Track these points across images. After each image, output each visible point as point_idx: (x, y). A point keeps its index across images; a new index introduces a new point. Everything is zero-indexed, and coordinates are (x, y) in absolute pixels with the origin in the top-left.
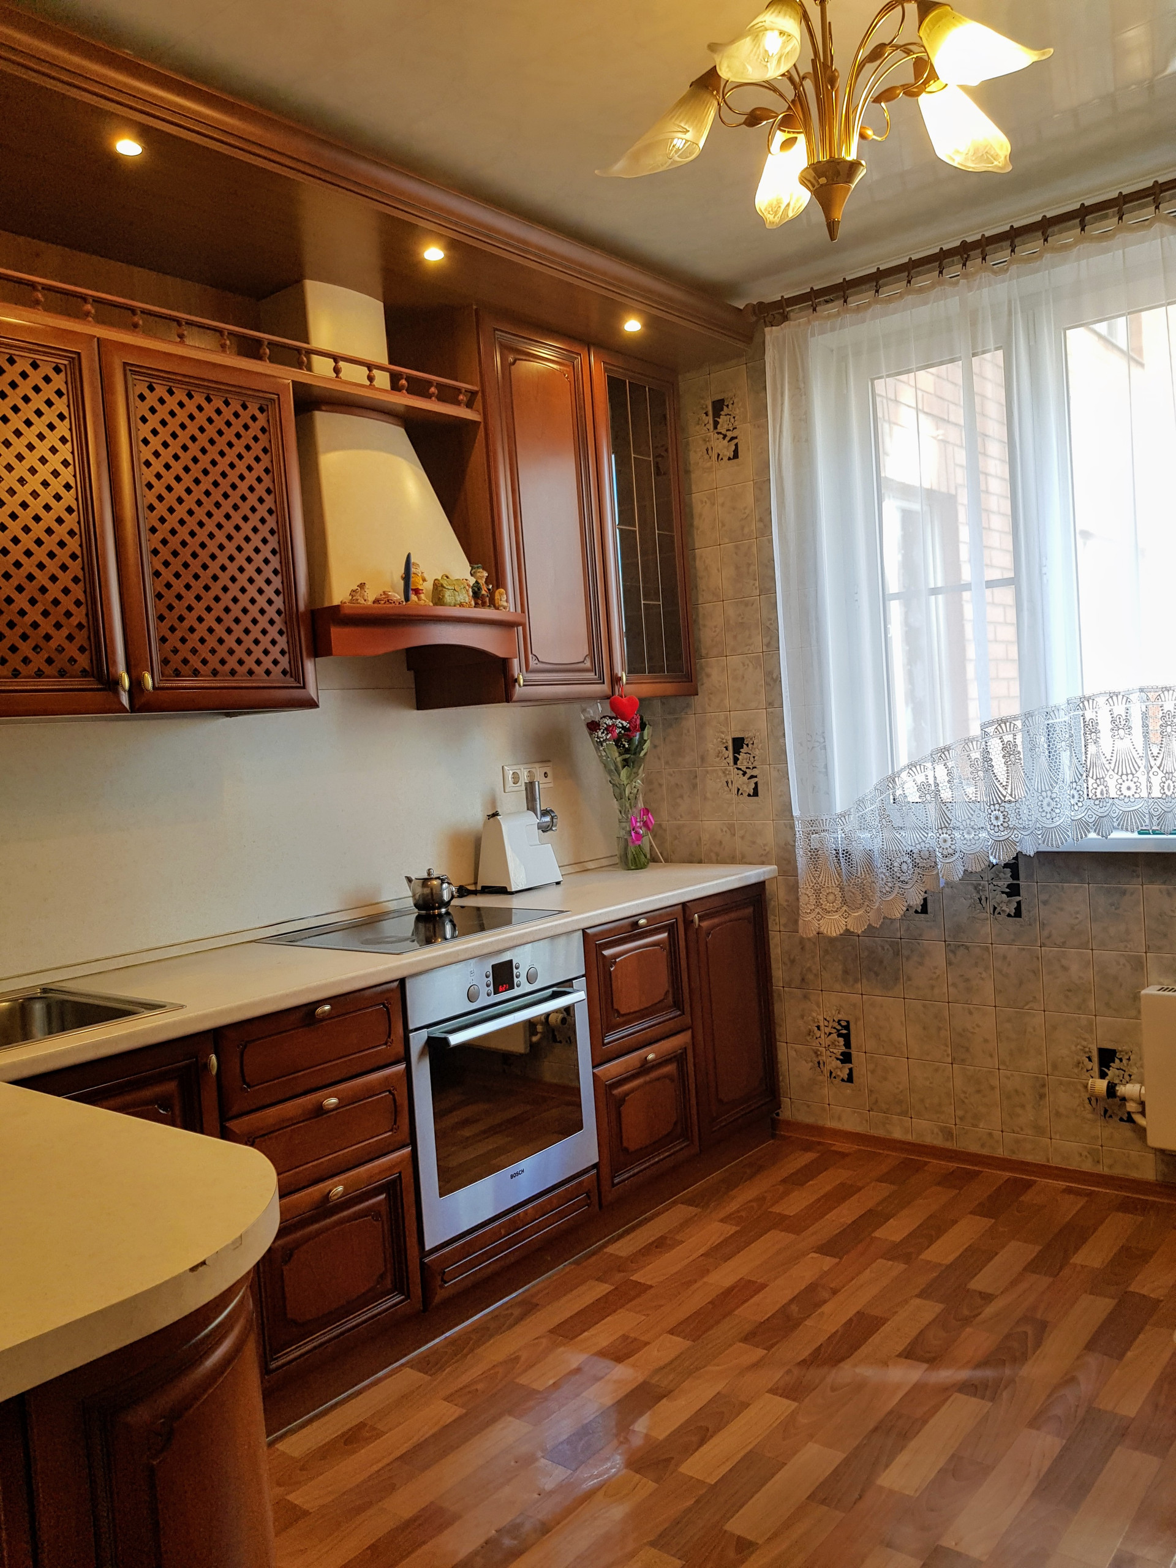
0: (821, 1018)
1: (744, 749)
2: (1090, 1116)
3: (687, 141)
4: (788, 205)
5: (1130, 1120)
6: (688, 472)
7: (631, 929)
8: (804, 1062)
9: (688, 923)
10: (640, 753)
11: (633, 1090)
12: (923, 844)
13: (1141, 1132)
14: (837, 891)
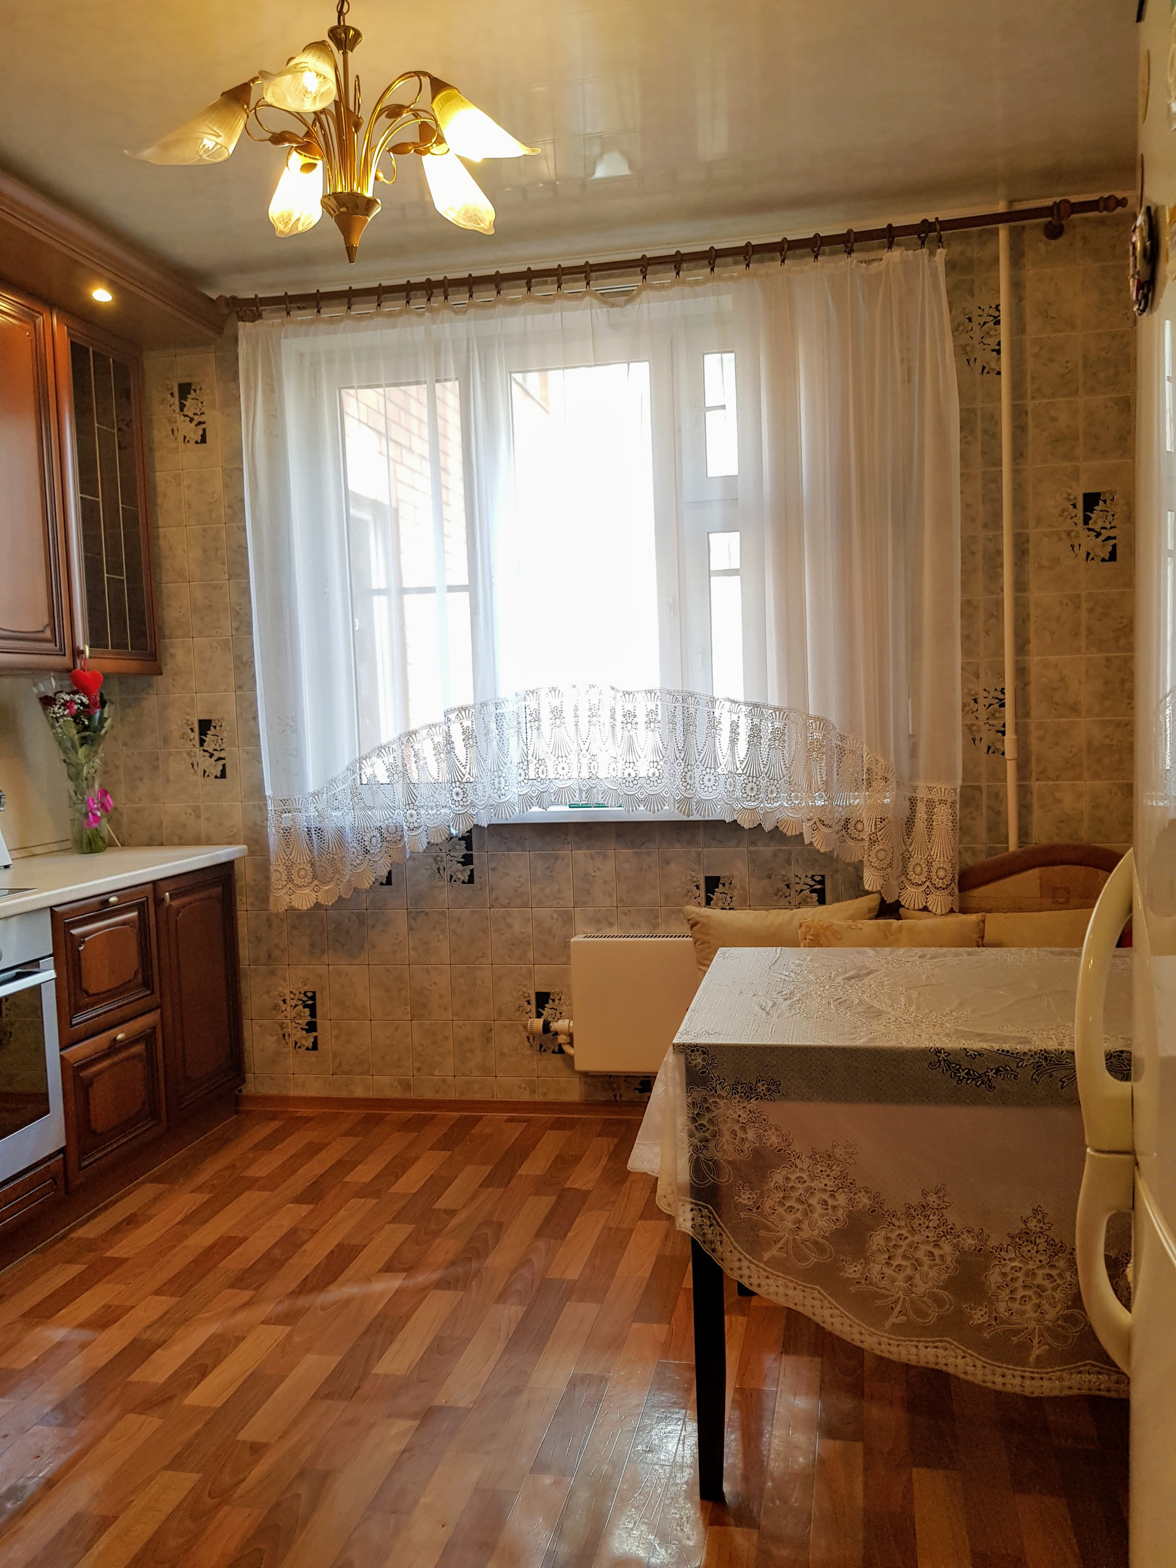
0: (287, 991)
1: (212, 731)
2: (529, 1052)
3: (217, 143)
4: (298, 220)
5: (561, 1051)
6: (151, 450)
7: (100, 907)
8: (269, 1036)
9: (159, 901)
10: (100, 731)
11: (101, 1072)
12: (390, 820)
13: (570, 1060)
14: (308, 867)
